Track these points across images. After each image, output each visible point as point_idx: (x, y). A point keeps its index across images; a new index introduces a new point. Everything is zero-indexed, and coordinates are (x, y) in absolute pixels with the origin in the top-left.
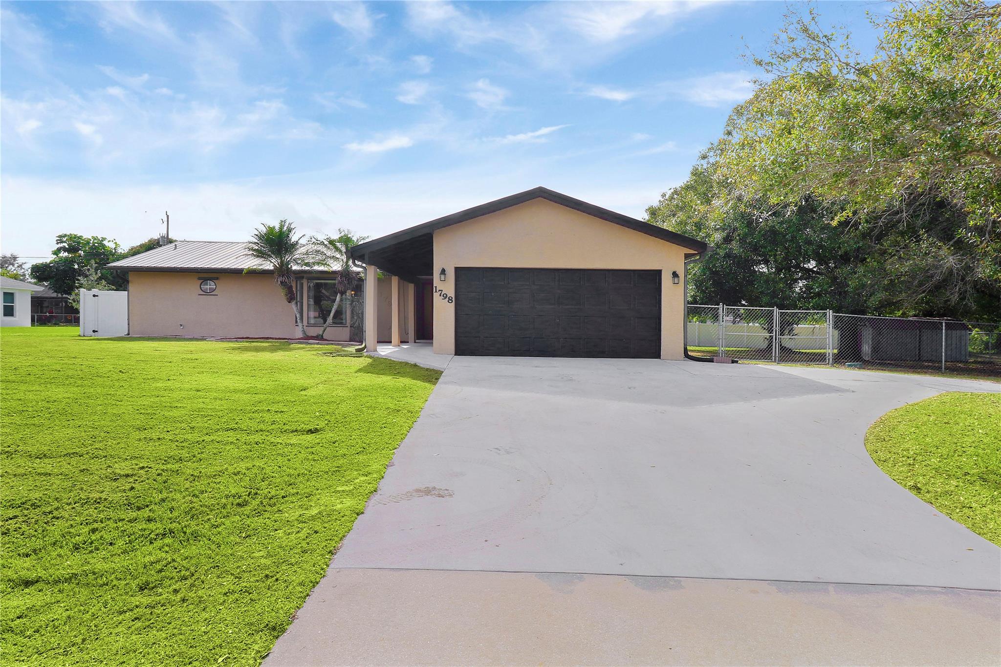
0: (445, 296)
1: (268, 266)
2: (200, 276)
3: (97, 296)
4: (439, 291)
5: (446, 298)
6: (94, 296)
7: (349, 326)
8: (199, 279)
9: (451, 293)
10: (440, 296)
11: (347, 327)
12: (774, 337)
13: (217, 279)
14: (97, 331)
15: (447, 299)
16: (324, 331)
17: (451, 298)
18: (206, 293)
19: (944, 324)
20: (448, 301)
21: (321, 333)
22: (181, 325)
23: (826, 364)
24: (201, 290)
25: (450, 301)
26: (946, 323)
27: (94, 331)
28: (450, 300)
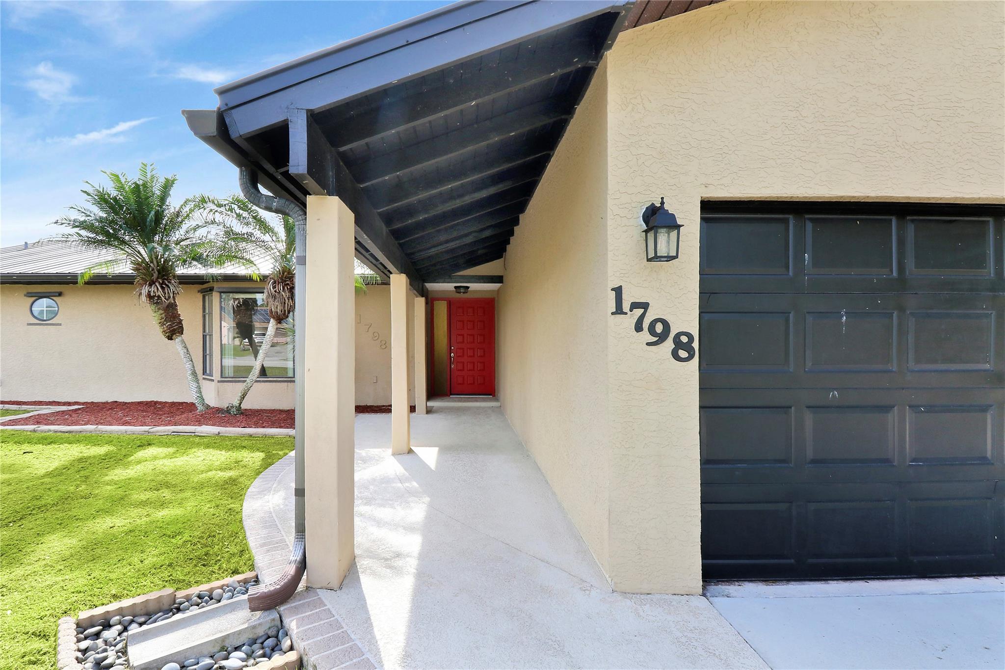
0: (659, 328)
2: (30, 291)
4: (634, 306)
5: (662, 338)
8: (29, 295)
10: (639, 328)
13: (60, 294)
15: (669, 344)
17: (684, 339)
18: (41, 321)
20: (675, 354)
24: (31, 316)
25: (683, 354)
28: (681, 346)
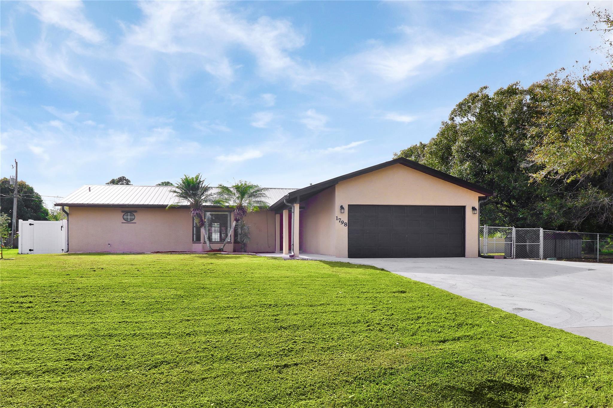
0: (342, 222)
1: (185, 203)
2: (123, 210)
3: (33, 224)
4: (339, 219)
6: (30, 224)
7: (233, 243)
8: (123, 212)
9: (346, 221)
10: (340, 222)
11: (232, 243)
12: (513, 244)
13: (136, 212)
14: (33, 250)
16: (224, 246)
18: (127, 222)
19: (598, 235)
20: (344, 225)
21: (222, 247)
22: (109, 244)
23: (539, 259)
24: (123, 220)
25: (346, 225)
26: (599, 234)
27: (30, 250)
